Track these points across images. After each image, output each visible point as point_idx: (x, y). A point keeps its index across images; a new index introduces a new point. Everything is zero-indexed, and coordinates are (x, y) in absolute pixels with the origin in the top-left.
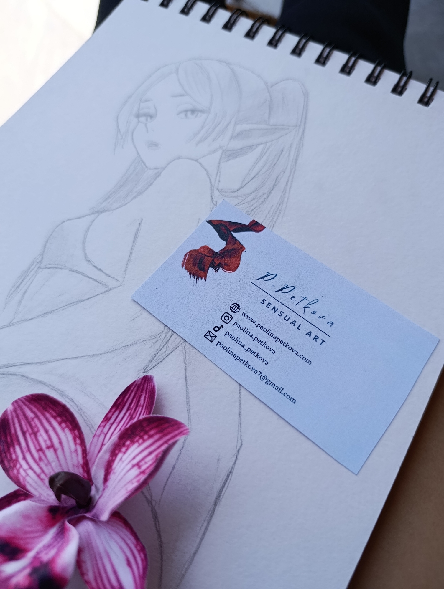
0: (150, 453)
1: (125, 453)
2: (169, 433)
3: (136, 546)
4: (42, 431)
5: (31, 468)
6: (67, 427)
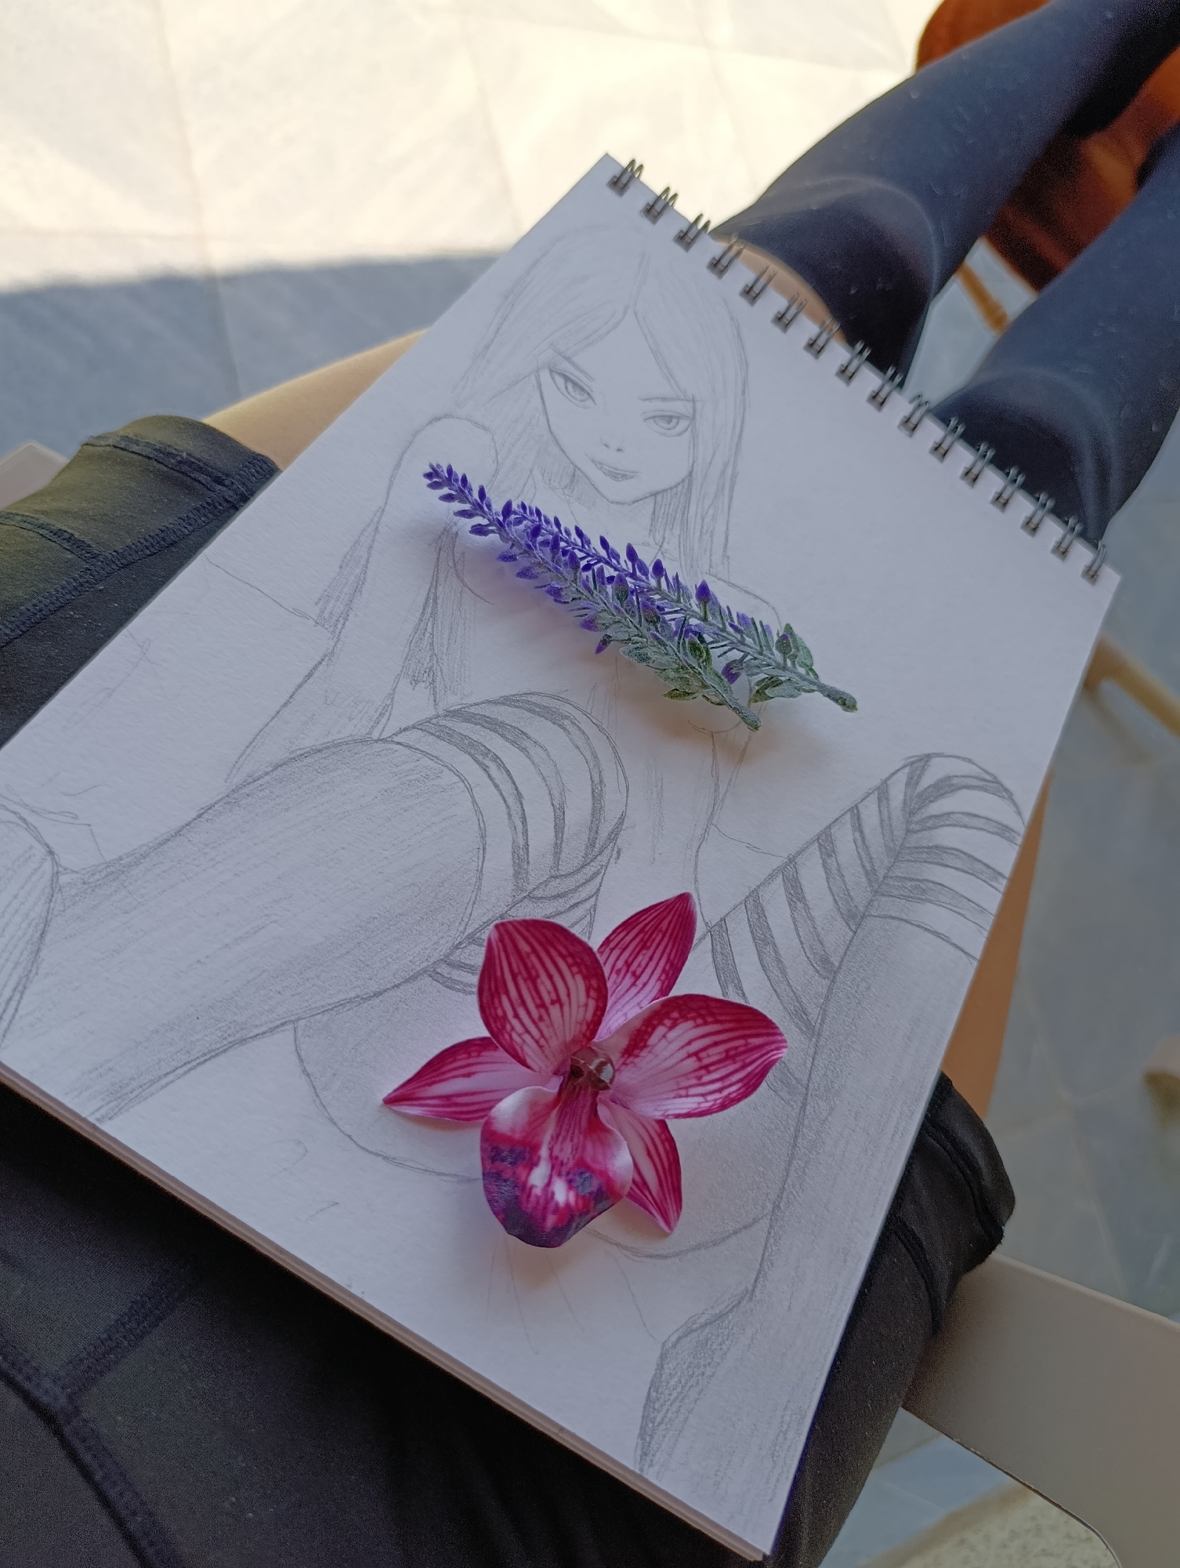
0: (716, 1044)
1: (671, 1028)
2: (750, 1028)
3: (659, 1136)
4: (543, 977)
5: (528, 1032)
6: (580, 972)
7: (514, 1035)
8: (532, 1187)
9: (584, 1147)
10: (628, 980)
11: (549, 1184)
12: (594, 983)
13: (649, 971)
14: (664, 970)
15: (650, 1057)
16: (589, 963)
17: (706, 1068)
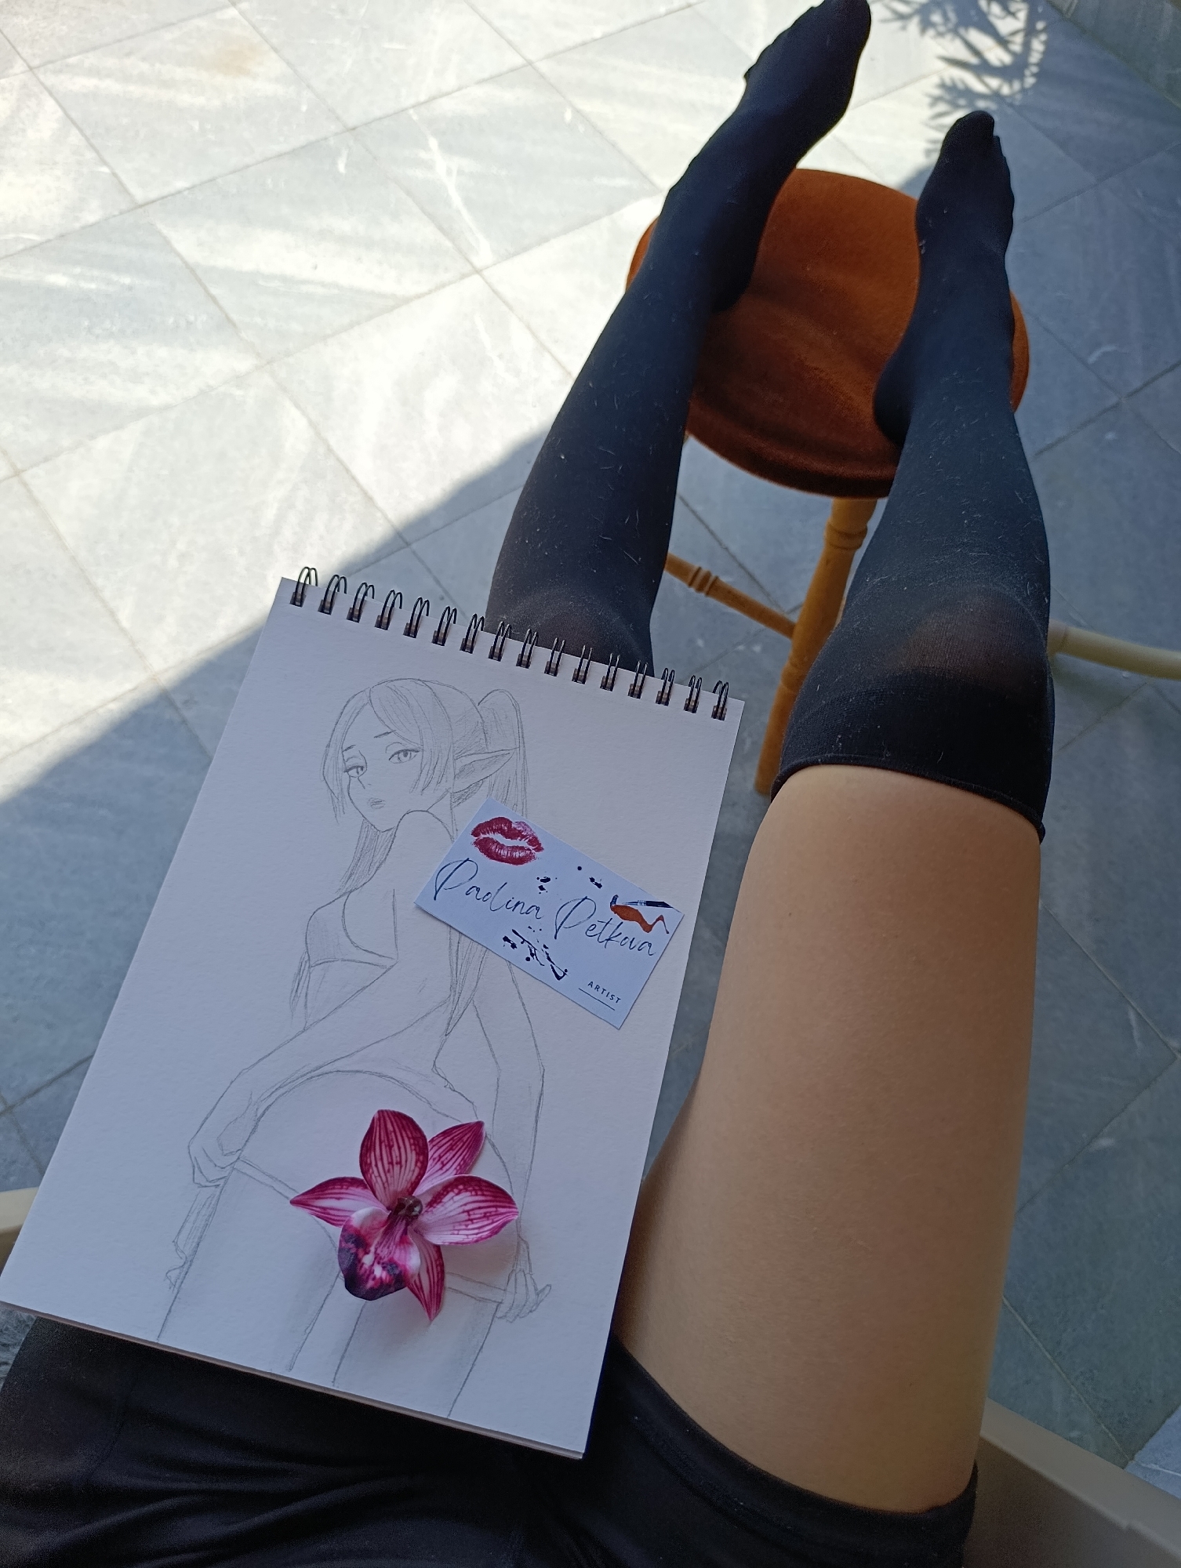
0: (480, 1208)
1: (457, 1194)
2: (500, 1202)
3: (436, 1261)
4: (396, 1147)
5: (380, 1176)
6: (415, 1150)
7: (373, 1176)
8: (363, 1264)
9: (394, 1253)
10: (439, 1166)
11: (373, 1265)
12: (421, 1158)
13: (451, 1163)
14: (459, 1164)
15: (442, 1208)
16: (421, 1145)
17: (471, 1220)
